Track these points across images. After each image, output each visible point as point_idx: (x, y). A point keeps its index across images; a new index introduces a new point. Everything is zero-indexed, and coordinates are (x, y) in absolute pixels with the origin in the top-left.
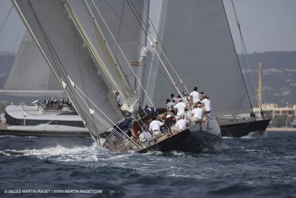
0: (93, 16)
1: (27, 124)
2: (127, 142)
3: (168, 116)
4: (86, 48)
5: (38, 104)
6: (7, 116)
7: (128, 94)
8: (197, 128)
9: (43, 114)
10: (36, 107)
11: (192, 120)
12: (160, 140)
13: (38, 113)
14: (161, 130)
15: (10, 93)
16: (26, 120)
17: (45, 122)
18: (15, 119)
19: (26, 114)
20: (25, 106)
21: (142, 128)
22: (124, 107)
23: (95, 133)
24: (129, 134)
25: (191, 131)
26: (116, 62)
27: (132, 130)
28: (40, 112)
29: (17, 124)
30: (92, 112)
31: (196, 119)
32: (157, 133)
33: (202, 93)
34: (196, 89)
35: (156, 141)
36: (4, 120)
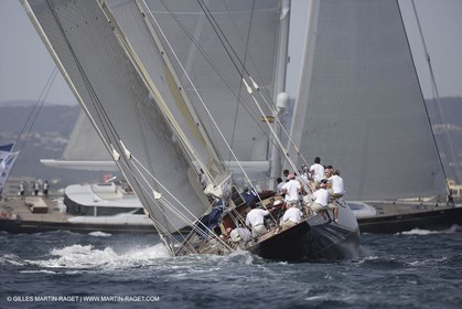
0: (161, 50)
1: (98, 215)
2: (214, 244)
3: (277, 203)
4: (153, 100)
5: (117, 183)
6: (67, 201)
7: (216, 169)
8: (321, 221)
9: (124, 198)
10: (113, 187)
11: (313, 207)
12: (261, 239)
13: (115, 196)
14: (265, 224)
15: (72, 165)
16: (98, 208)
17: (127, 210)
18: (80, 206)
19: (97, 198)
20: (96, 186)
21: (237, 222)
22: (209, 189)
23: (165, 230)
24: (218, 231)
25: (311, 225)
26: (197, 121)
27: (221, 226)
28: (120, 195)
29: (83, 214)
30: (157, 195)
31: (318, 207)
32: (258, 228)
33: (330, 167)
34: (318, 161)
35: (256, 240)
36: (62, 207)
